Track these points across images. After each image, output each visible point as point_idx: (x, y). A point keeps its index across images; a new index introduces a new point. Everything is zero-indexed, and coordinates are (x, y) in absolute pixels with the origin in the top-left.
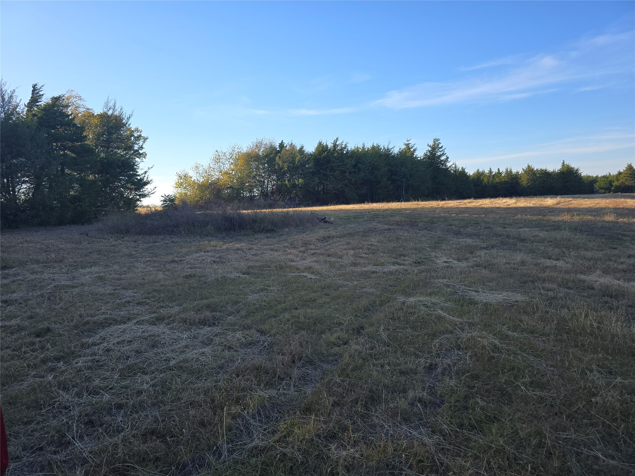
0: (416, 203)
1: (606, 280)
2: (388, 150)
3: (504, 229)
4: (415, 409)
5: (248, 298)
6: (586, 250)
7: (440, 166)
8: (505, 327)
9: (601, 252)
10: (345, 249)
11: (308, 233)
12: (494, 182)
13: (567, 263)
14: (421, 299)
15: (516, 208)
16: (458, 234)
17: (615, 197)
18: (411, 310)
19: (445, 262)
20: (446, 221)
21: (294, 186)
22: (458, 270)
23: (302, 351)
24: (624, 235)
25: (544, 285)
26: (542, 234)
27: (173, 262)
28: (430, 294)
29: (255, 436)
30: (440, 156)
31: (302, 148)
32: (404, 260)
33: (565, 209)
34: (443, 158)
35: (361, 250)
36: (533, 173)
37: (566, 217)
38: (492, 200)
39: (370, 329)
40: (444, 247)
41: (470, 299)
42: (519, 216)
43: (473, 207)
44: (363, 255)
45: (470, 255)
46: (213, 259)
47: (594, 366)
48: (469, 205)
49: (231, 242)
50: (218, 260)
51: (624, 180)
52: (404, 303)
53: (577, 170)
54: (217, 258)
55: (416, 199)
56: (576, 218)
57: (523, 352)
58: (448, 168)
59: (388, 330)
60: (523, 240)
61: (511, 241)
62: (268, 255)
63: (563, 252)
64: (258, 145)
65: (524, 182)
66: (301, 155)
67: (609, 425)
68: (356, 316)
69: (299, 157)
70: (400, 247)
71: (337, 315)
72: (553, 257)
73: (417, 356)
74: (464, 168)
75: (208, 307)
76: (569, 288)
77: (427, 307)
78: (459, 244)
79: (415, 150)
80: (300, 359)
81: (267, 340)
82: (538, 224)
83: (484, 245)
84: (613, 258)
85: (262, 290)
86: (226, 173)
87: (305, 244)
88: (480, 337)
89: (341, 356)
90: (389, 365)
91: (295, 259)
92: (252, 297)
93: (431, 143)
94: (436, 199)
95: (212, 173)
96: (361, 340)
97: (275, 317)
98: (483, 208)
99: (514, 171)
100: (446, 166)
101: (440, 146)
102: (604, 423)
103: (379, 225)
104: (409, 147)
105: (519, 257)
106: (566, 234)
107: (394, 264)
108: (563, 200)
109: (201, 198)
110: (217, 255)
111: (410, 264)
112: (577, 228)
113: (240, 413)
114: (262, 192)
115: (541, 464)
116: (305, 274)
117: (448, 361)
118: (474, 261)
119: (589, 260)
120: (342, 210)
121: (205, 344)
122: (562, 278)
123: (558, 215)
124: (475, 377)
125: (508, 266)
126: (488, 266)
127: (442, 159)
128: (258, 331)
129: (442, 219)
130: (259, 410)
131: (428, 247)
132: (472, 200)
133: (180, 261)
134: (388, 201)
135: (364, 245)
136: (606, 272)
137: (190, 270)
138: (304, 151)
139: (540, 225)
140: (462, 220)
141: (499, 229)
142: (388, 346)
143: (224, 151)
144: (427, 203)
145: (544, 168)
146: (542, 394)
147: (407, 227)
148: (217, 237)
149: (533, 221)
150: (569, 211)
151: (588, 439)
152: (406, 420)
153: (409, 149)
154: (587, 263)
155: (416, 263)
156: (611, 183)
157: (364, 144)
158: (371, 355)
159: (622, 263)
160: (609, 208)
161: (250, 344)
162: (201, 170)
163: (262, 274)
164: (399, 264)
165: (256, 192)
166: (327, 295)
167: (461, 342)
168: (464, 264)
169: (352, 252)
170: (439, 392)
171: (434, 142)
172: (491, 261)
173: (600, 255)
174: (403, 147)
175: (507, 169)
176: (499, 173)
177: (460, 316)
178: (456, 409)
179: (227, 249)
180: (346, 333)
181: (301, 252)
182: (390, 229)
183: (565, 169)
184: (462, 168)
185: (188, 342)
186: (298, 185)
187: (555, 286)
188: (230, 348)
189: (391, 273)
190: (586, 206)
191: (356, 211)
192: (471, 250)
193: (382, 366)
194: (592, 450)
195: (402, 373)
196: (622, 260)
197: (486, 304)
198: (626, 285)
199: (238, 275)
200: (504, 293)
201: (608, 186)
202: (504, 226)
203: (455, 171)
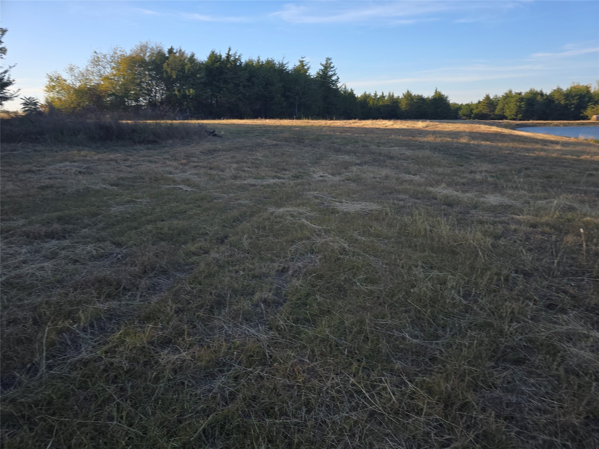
0: (306, 121)
1: (448, 192)
2: (282, 65)
3: (378, 148)
4: (258, 310)
5: (110, 210)
6: (439, 166)
7: (331, 86)
8: (356, 232)
9: (451, 169)
10: (229, 163)
11: (192, 145)
12: (379, 104)
13: (422, 177)
14: (290, 209)
16: (338, 151)
17: (473, 123)
18: (278, 219)
19: (321, 176)
20: (330, 139)
21: (185, 96)
22: (330, 184)
23: (156, 262)
24: (471, 155)
25: (398, 196)
26: (409, 153)
27: (30, 171)
28: (299, 205)
29: (83, 349)
30: (332, 76)
31: (193, 56)
32: (284, 174)
33: (432, 131)
34: (334, 78)
35: (245, 164)
36: (411, 98)
37: (430, 139)
38: (374, 121)
39: (233, 238)
40: (323, 163)
41: (333, 209)
42: (393, 136)
43: (356, 127)
44: (246, 169)
45: (344, 170)
46: (78, 169)
47: (420, 263)
48: (353, 125)
49: (105, 152)
50: (84, 170)
51: (481, 109)
52: (272, 213)
53: (446, 97)
54: (84, 169)
55: (307, 117)
56: (438, 140)
57: (366, 253)
58: (338, 89)
59: (251, 238)
60: (392, 158)
61: (382, 158)
62: (145, 167)
63: (421, 168)
64: (143, 48)
65: (403, 106)
66: (191, 63)
67: (419, 311)
68: (224, 226)
69: (189, 65)
70: (283, 162)
71: (204, 226)
72: (413, 172)
73: (273, 261)
74: (353, 89)
75: (59, 219)
76: (418, 199)
77: (293, 217)
78: (337, 160)
79: (308, 68)
80: (153, 269)
81: (122, 252)
83: (358, 162)
84: (458, 174)
85: (129, 202)
86: (107, 78)
87: (188, 157)
88: (333, 242)
89: (198, 264)
90: (244, 270)
91: (173, 171)
92: (115, 210)
93: (324, 63)
94: (325, 118)
95: (91, 78)
96: (222, 248)
97: (136, 228)
98: (365, 128)
99: (396, 96)
100: (336, 86)
101: (332, 66)
102: (416, 308)
103: (268, 140)
104: (303, 64)
105: (384, 172)
106: (427, 153)
107: (274, 177)
108: (431, 123)
109: (79, 105)
110: (85, 166)
111: (289, 178)
112: (435, 148)
113: (68, 328)
114: (149, 101)
115: (357, 348)
116: (180, 187)
117: (300, 264)
118: (346, 176)
119: (439, 175)
120: (233, 124)
121: (46, 258)
122: (415, 190)
123: (425, 137)
124: (320, 277)
125: (374, 180)
126: (357, 180)
128: (114, 243)
129: (327, 137)
130: (93, 323)
131: (309, 163)
132: (357, 121)
133: (39, 170)
134: (281, 118)
135: (248, 159)
136: (449, 185)
137: (48, 180)
138: (194, 60)
139: (408, 145)
140: (344, 138)
141: (373, 148)
142: (248, 253)
143: (104, 53)
144: (317, 121)
145: (420, 94)
146: (373, 288)
147: (294, 144)
148: (90, 147)
149: (404, 141)
150: (434, 133)
151: (401, 323)
152: (247, 320)
153: (303, 66)
154: (437, 178)
155: (294, 177)
156: (472, 110)
157: (259, 57)
158: (228, 263)
159: (464, 178)
160: (465, 132)
161: (101, 257)
162: (76, 72)
163: (133, 186)
164: (279, 178)
165: (143, 102)
166: (199, 206)
167: (315, 247)
168: (337, 178)
169: (235, 166)
170: (284, 292)
171: (327, 61)
172: (360, 175)
173: (449, 171)
174: (298, 64)
175: (390, 93)
176: (383, 97)
177: (319, 224)
178: (297, 306)
179: (99, 160)
180: (210, 243)
181: (182, 164)
182: (277, 145)
183: (437, 96)
184: (351, 89)
185: (27, 257)
186: (189, 96)
187: (407, 197)
188: (76, 261)
189: (268, 186)
190: (449, 130)
191: (248, 126)
192: (346, 166)
193: (237, 272)
194: (402, 332)
195: (254, 277)
196: (465, 175)
197: (345, 214)
198: (462, 195)
199: (104, 186)
200: (363, 204)
201: (469, 113)
202: (378, 145)
203: (345, 92)
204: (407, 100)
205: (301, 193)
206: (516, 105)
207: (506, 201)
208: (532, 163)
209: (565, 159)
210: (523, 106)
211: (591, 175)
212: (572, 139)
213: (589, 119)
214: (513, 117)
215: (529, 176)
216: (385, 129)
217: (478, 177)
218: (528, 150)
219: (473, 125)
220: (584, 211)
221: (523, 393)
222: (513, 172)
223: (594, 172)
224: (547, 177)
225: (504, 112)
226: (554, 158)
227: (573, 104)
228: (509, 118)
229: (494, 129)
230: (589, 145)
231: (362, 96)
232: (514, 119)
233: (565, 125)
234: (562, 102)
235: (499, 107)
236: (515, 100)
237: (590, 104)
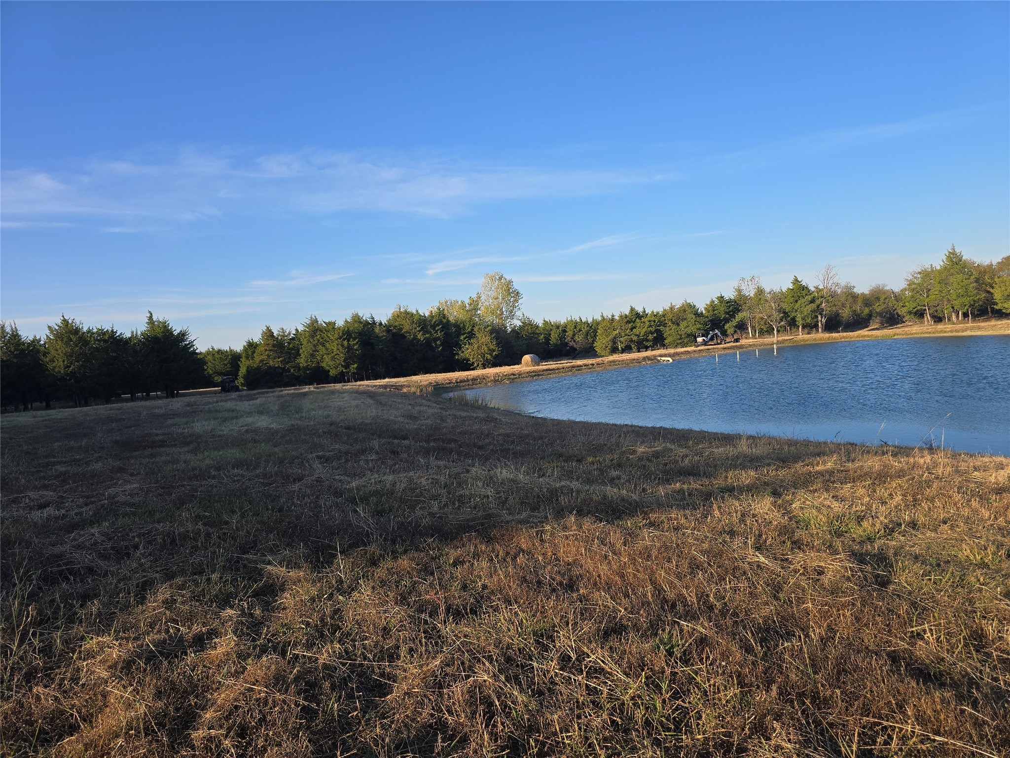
204: (67, 344)
206: (342, 346)
210: (356, 347)
225: (319, 363)
227: (439, 338)
234: (420, 336)
235: (305, 351)
236: (336, 336)
237: (462, 338)
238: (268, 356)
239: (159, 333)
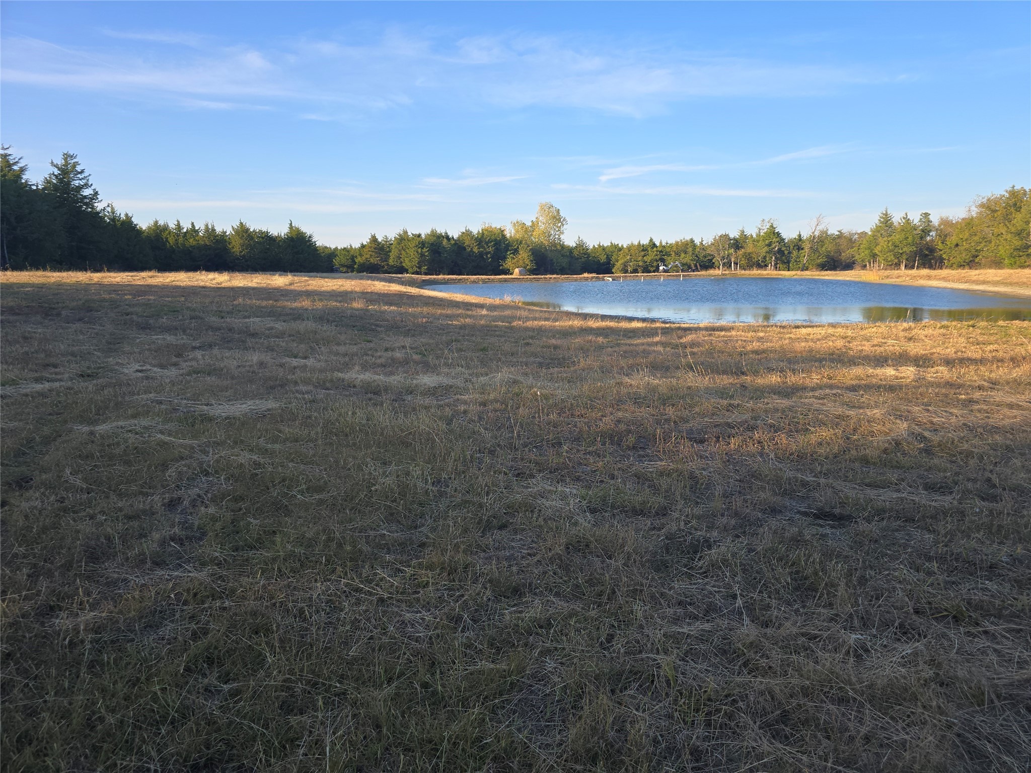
1: (367, 376)
3: (223, 320)
4: (169, 549)
6: (338, 344)
7: (81, 207)
8: (262, 439)
9: (355, 347)
12: (187, 244)
13: (319, 361)
14: (120, 423)
15: (233, 289)
16: (145, 327)
17: (361, 279)
19: (138, 371)
20: (116, 308)
22: (167, 381)
24: (377, 326)
25: (297, 388)
26: (279, 326)
28: (135, 416)
30: (81, 188)
32: (56, 374)
33: (302, 291)
34: (86, 192)
36: (249, 235)
37: (306, 303)
38: (191, 274)
39: (45, 477)
40: (127, 348)
41: (201, 415)
42: (240, 300)
43: (160, 284)
45: (178, 358)
48: (151, 281)
51: (368, 256)
53: (310, 237)
55: (37, 264)
56: (319, 305)
58: (98, 213)
59: (81, 471)
60: (254, 335)
61: (237, 336)
63: (311, 348)
65: (236, 248)
70: (38, 352)
72: (300, 355)
73: (146, 495)
74: (130, 215)
76: (327, 389)
77: (136, 433)
78: (153, 343)
79: (23, 170)
82: (270, 312)
83: (197, 344)
84: (370, 353)
93: (60, 161)
94: (84, 269)
96: (34, 494)
99: (219, 230)
100: (93, 208)
101: (79, 169)
104: (8, 161)
106: (311, 325)
108: (296, 279)
111: (72, 379)
112: (323, 317)
117: (195, 491)
118: (188, 366)
119: (344, 355)
122: (318, 378)
123: (295, 300)
124: (239, 499)
125: (242, 369)
126: (213, 371)
127: (85, 194)
129: (107, 304)
131: (97, 350)
132: (155, 273)
136: (365, 367)
139: (273, 314)
140: (146, 305)
141: (214, 320)
142: (90, 492)
144: (64, 274)
145: (264, 230)
146: (321, 496)
147: (39, 318)
149: (262, 307)
150: (309, 294)
152: (159, 564)
153: (10, 166)
154: (342, 360)
155: (83, 376)
156: (353, 258)
159: (380, 357)
160: (355, 292)
164: (50, 380)
167: (209, 466)
168: (173, 372)
170: (196, 525)
171: (65, 159)
172: (214, 364)
173: (355, 350)
175: (207, 226)
176: (194, 230)
177: (194, 437)
178: (225, 535)
184: (127, 215)
187: (310, 388)
189: (41, 395)
190: (329, 289)
192: (177, 351)
196: (379, 354)
197: (227, 419)
198: (388, 379)
200: (249, 403)
201: (349, 262)
202: (221, 314)
203: (113, 220)
204: (241, 238)
205: (120, 399)
206: (417, 252)
207: (446, 381)
208: (459, 333)
209: (496, 326)
210: (426, 254)
211: (528, 344)
212: (497, 301)
213: (512, 274)
214: (415, 269)
215: (461, 350)
216: (218, 288)
217: (398, 355)
218: (448, 316)
219: (364, 282)
220: (529, 383)
221: (513, 547)
222: (441, 346)
223: (531, 341)
224: (482, 350)
225: (401, 262)
226: (483, 326)
227: (489, 252)
228: (410, 270)
229: (395, 288)
230: (519, 308)
231: (149, 228)
232: (417, 273)
233: (484, 281)
234: (476, 250)
235: (393, 254)
236: (414, 245)
237: (509, 253)
238: (371, 255)
239: (294, 235)
